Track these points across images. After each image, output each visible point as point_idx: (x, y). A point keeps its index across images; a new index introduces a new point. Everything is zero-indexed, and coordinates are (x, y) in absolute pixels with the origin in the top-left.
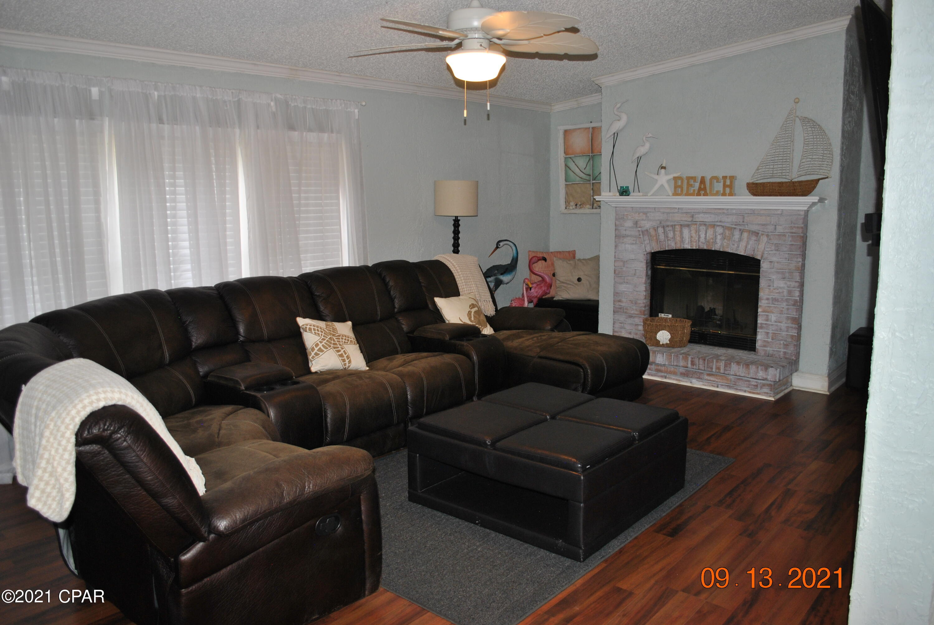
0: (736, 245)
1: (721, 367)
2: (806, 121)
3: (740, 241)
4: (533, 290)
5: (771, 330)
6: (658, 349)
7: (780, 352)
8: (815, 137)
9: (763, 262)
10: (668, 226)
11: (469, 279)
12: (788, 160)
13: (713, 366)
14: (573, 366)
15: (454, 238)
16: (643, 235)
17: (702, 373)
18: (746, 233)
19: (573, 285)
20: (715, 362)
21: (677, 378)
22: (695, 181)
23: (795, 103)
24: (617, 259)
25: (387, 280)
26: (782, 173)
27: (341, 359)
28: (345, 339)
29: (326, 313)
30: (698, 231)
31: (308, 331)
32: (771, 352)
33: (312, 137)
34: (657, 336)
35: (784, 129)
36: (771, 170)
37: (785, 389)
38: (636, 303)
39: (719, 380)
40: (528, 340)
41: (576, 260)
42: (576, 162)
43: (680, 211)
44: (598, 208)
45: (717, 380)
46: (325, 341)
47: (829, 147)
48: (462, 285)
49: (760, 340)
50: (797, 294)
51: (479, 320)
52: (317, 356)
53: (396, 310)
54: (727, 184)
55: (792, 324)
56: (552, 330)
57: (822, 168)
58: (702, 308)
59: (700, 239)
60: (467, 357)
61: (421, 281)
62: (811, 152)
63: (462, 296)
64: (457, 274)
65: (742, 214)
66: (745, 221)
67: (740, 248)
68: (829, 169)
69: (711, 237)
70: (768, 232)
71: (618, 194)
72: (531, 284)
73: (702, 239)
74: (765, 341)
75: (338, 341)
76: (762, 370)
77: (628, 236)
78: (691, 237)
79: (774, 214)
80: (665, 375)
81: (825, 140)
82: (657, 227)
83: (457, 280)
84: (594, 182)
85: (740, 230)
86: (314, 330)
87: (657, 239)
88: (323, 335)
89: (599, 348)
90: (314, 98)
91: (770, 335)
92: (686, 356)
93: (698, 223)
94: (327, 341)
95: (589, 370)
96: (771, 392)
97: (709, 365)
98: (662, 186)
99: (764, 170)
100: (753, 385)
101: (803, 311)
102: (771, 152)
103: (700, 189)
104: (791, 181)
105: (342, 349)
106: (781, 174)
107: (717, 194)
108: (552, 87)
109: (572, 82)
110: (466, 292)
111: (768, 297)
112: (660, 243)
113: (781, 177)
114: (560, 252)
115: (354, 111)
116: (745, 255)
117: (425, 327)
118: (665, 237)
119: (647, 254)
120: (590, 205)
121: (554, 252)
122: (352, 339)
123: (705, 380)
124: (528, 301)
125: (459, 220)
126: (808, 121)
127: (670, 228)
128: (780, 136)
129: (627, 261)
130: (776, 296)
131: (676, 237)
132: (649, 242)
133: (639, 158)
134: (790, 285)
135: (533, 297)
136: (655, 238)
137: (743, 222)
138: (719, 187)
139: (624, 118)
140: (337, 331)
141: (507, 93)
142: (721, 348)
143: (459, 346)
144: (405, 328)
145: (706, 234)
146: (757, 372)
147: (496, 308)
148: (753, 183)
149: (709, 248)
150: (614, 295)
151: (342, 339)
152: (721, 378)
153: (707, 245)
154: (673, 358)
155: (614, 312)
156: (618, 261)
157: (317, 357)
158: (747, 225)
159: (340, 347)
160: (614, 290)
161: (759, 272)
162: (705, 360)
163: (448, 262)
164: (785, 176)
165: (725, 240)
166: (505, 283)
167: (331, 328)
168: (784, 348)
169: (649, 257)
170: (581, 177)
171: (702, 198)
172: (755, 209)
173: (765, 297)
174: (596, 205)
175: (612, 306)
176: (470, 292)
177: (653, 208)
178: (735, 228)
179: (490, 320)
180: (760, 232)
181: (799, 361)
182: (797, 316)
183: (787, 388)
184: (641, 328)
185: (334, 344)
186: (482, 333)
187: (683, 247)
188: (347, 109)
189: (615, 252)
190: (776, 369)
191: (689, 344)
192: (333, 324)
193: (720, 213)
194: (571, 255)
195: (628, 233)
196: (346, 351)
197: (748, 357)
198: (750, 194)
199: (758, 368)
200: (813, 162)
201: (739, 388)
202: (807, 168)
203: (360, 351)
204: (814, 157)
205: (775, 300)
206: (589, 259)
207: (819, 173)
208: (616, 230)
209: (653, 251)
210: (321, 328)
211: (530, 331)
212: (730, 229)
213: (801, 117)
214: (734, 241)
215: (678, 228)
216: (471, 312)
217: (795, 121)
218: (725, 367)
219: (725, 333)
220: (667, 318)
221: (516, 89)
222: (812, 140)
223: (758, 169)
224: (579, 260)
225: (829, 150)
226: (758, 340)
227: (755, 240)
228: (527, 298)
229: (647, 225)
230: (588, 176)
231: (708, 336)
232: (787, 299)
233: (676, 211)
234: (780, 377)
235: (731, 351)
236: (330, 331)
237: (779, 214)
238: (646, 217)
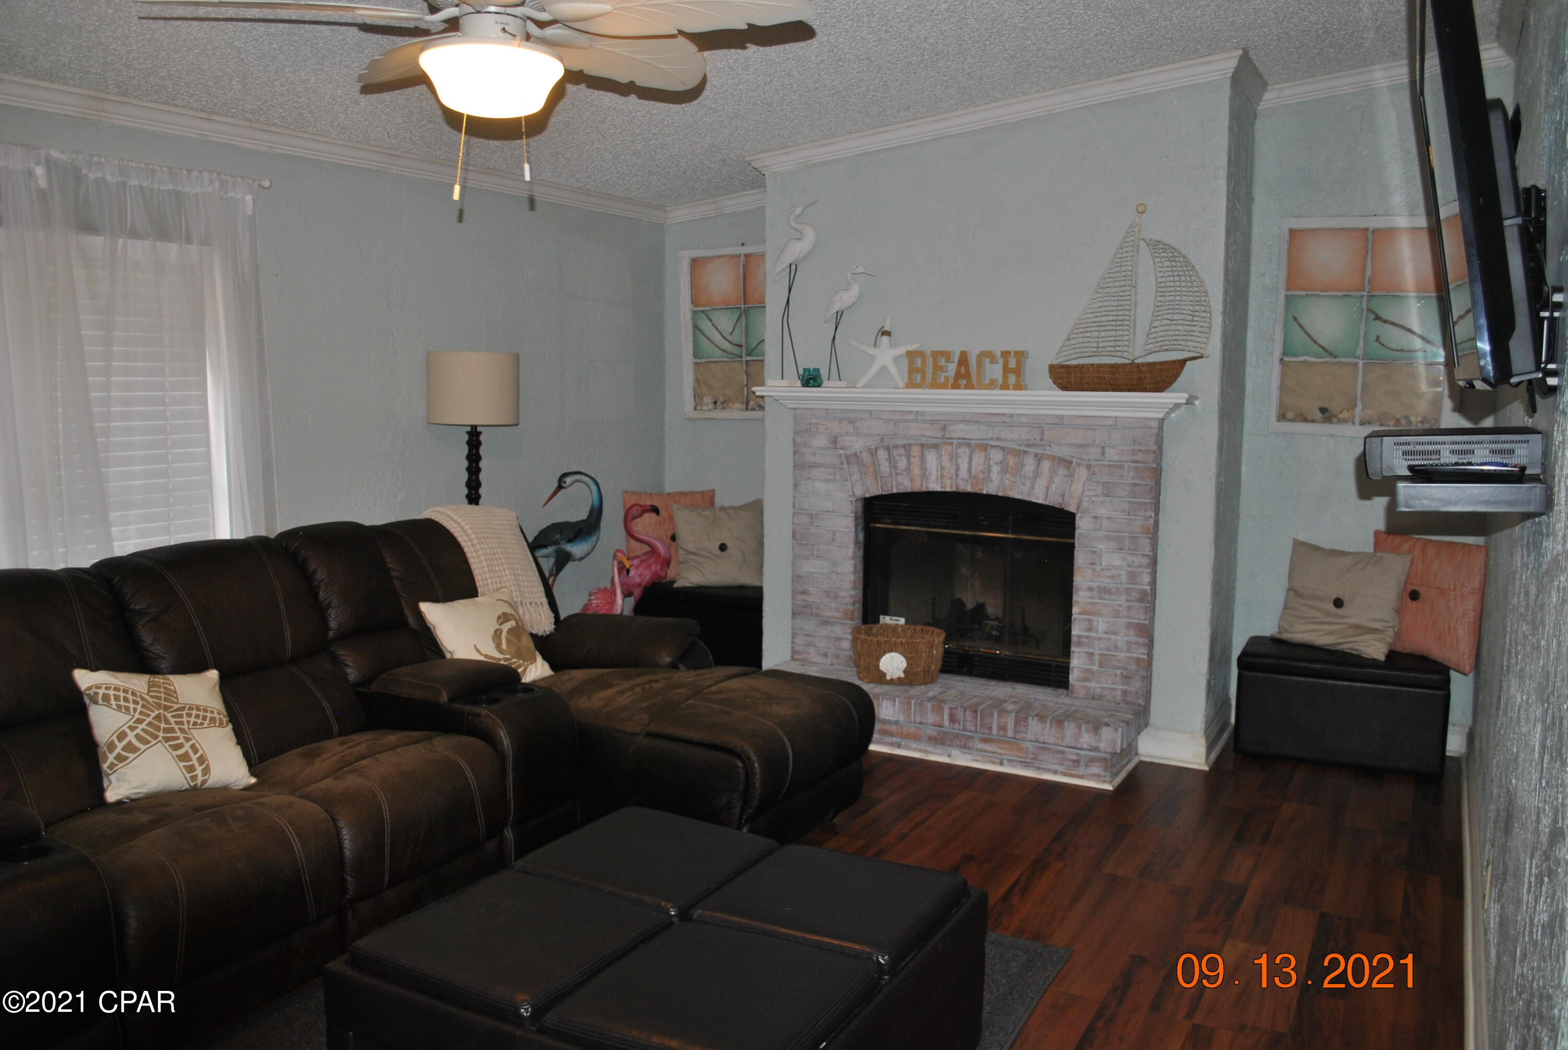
0: (1028, 485)
1: (1009, 725)
2: (1158, 247)
3: (1036, 477)
4: (632, 573)
5: (1097, 648)
6: (885, 690)
7: (1115, 690)
8: (1177, 278)
9: (1080, 517)
10: (896, 447)
11: (496, 559)
12: (1127, 323)
13: (991, 724)
14: (723, 756)
15: (469, 469)
16: (848, 463)
17: (971, 737)
18: (1046, 461)
19: (713, 557)
20: (996, 717)
21: (921, 747)
22: (948, 360)
23: (1139, 213)
24: (797, 511)
25: (312, 566)
26: (1114, 347)
27: (184, 766)
28: (197, 716)
29: (157, 652)
30: (954, 457)
31: (101, 702)
32: (1098, 692)
33: (139, 250)
34: (881, 664)
35: (1117, 263)
36: (1093, 340)
37: (1127, 764)
38: (836, 597)
39: (1004, 751)
40: (622, 692)
41: (717, 510)
42: (714, 318)
43: (920, 417)
44: (757, 408)
45: (1000, 751)
46: (143, 726)
47: (1203, 298)
48: (481, 571)
49: (1077, 668)
50: (1146, 578)
51: (519, 648)
52: (121, 762)
53: (331, 634)
54: (1009, 366)
55: (1138, 636)
56: (674, 666)
57: (1192, 338)
58: (962, 604)
59: (959, 472)
60: (486, 742)
61: (390, 565)
62: (1170, 307)
63: (482, 595)
64: (472, 549)
65: (1039, 425)
66: (1045, 438)
67: (1036, 490)
68: (1205, 340)
69: (981, 468)
70: (1089, 460)
71: (799, 383)
72: (628, 559)
73: (963, 473)
74: (1086, 670)
75: (176, 723)
76: (1088, 731)
77: (818, 465)
78: (942, 468)
79: (1100, 426)
80: (899, 740)
81: (1195, 284)
82: (876, 449)
83: (471, 561)
84: (749, 358)
85: (1036, 455)
86: (117, 698)
87: (875, 471)
88: (138, 711)
89: (776, 709)
90: (146, 164)
91: (1097, 658)
92: (938, 703)
93: (955, 441)
94: (150, 724)
95: (756, 765)
96: (1106, 774)
97: (985, 722)
98: (884, 368)
99: (1081, 340)
100: (1070, 760)
101: (1157, 611)
102: (1093, 306)
103: (958, 375)
104: (1133, 361)
105: (188, 740)
106: (1112, 349)
107: (992, 385)
108: (669, 173)
109: (706, 162)
110: (490, 587)
111: (1091, 584)
112: (881, 480)
113: (1113, 354)
114: (685, 494)
115: (244, 199)
116: (1047, 503)
117: (394, 671)
118: (890, 466)
119: (856, 501)
120: (743, 404)
121: (674, 493)
122: (216, 715)
123: (977, 750)
124: (623, 592)
125: (480, 433)
126: (1162, 248)
127: (902, 451)
128: (1111, 275)
129: (817, 514)
130: (1108, 583)
131: (912, 468)
132: (859, 477)
133: (839, 315)
134: (1133, 562)
135: (633, 585)
136: (871, 469)
137: (1042, 440)
138: (995, 371)
139: (810, 235)
140: (177, 698)
141: (578, 180)
142: (1002, 684)
143: (471, 717)
144: (352, 674)
145: (970, 463)
146: (1078, 736)
147: (557, 617)
148: (1062, 366)
149: (977, 490)
150: (793, 581)
151: (189, 715)
152: (1007, 746)
153: (972, 483)
154: (915, 708)
155: (793, 614)
156: (801, 513)
157: (121, 765)
158: (1050, 446)
159: (181, 736)
160: (793, 570)
161: (1073, 537)
162: (976, 712)
163: (452, 522)
164: (1120, 353)
165: (1008, 475)
166: (576, 558)
167: (162, 690)
168: (1123, 684)
169: (860, 506)
170: (723, 348)
171: (962, 394)
172: (1063, 416)
173: (1086, 584)
174: (753, 403)
175: (790, 602)
176: (499, 585)
177: (867, 410)
178: (1025, 452)
179: (544, 645)
180: (1074, 460)
181: (1149, 707)
182: (1147, 622)
183: (1130, 761)
184: (846, 645)
185: (166, 730)
186: (523, 681)
187: (926, 488)
188: (227, 192)
189: (794, 497)
190: (1116, 730)
191: (941, 675)
192: (168, 679)
193: (998, 422)
194: (707, 499)
195: (819, 459)
196: (197, 745)
197: (1057, 703)
198: (1055, 386)
199: (1080, 726)
200: (1173, 327)
201: (1043, 767)
202: (1164, 338)
203: (234, 740)
204: (1176, 317)
205: (1104, 591)
206: (741, 508)
207: (1186, 348)
208: (795, 453)
209: (867, 496)
210: (134, 694)
211: (628, 670)
212: (1017, 453)
213: (1151, 240)
214: (1024, 476)
215: (916, 451)
216: (501, 632)
217: (1138, 247)
218: (1015, 726)
219: (1008, 653)
220: (897, 625)
221: (596, 172)
222: (1172, 284)
223: (1068, 339)
224: (722, 509)
225: (1205, 303)
226: (1073, 668)
227: (1065, 476)
228: (622, 588)
229: (856, 444)
230: (736, 347)
231: (976, 658)
232: (1127, 590)
233: (912, 417)
234: (1122, 744)
235: (1022, 691)
236: (159, 698)
237: (1109, 426)
238: (854, 428)
